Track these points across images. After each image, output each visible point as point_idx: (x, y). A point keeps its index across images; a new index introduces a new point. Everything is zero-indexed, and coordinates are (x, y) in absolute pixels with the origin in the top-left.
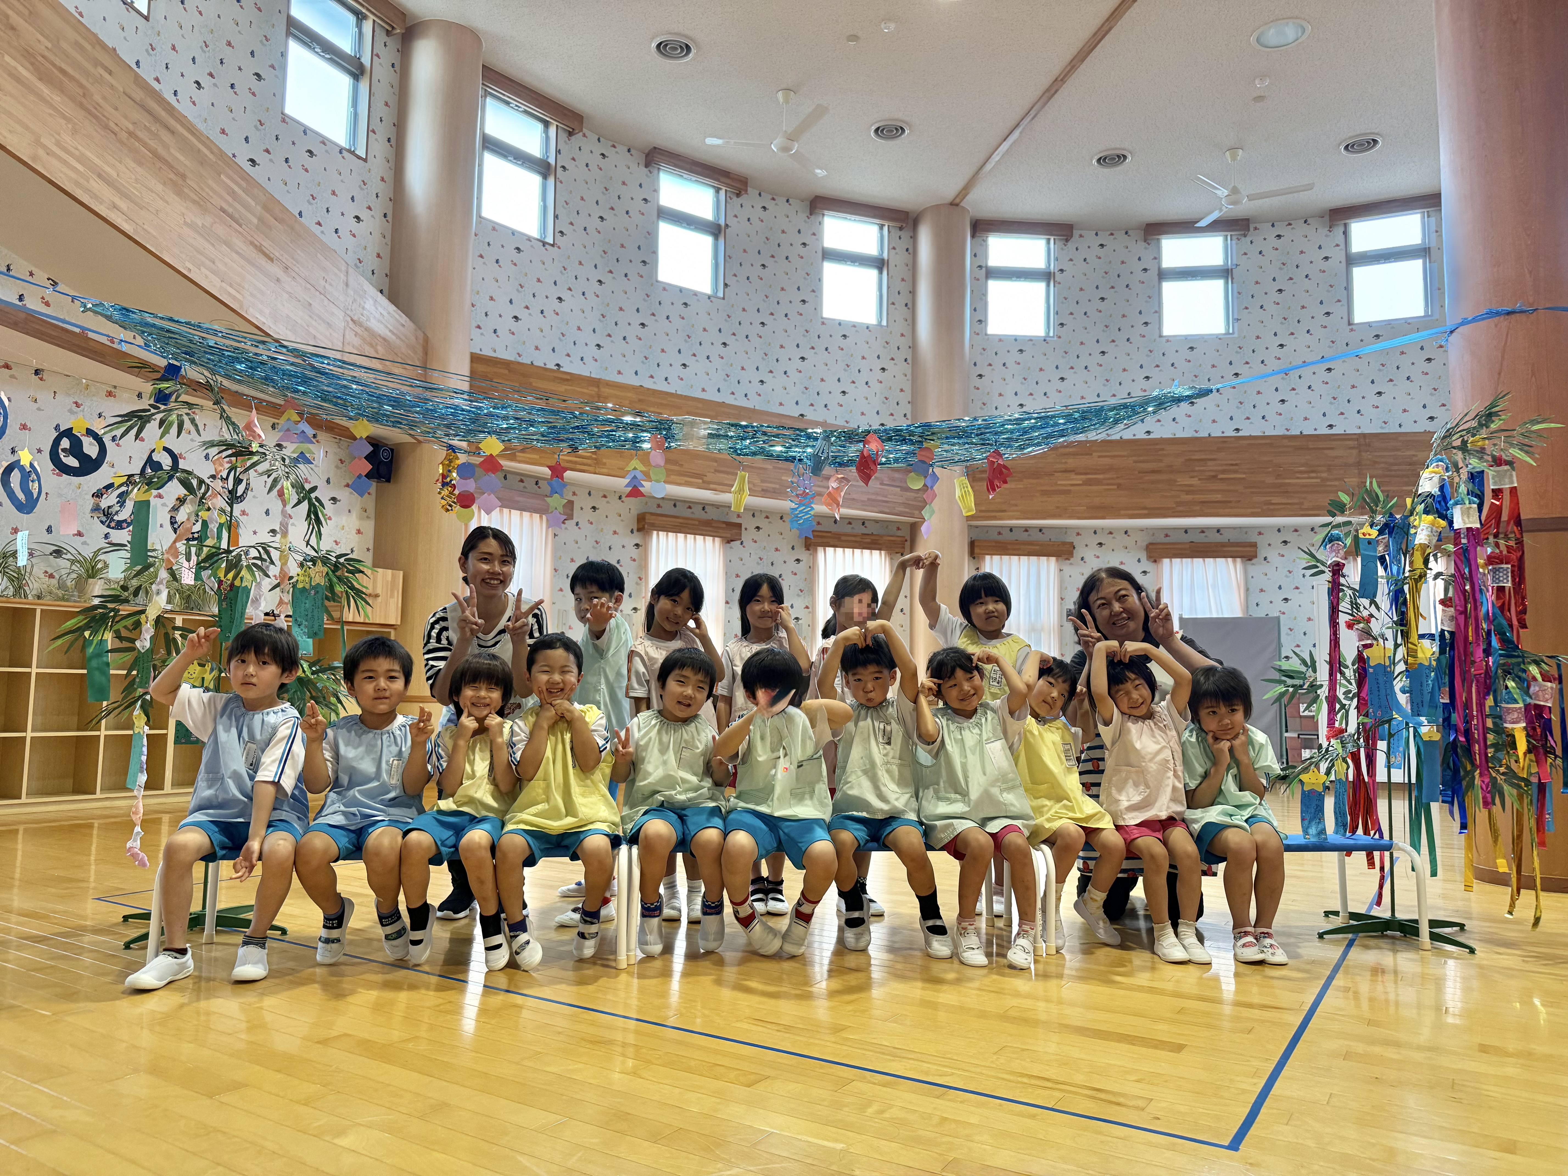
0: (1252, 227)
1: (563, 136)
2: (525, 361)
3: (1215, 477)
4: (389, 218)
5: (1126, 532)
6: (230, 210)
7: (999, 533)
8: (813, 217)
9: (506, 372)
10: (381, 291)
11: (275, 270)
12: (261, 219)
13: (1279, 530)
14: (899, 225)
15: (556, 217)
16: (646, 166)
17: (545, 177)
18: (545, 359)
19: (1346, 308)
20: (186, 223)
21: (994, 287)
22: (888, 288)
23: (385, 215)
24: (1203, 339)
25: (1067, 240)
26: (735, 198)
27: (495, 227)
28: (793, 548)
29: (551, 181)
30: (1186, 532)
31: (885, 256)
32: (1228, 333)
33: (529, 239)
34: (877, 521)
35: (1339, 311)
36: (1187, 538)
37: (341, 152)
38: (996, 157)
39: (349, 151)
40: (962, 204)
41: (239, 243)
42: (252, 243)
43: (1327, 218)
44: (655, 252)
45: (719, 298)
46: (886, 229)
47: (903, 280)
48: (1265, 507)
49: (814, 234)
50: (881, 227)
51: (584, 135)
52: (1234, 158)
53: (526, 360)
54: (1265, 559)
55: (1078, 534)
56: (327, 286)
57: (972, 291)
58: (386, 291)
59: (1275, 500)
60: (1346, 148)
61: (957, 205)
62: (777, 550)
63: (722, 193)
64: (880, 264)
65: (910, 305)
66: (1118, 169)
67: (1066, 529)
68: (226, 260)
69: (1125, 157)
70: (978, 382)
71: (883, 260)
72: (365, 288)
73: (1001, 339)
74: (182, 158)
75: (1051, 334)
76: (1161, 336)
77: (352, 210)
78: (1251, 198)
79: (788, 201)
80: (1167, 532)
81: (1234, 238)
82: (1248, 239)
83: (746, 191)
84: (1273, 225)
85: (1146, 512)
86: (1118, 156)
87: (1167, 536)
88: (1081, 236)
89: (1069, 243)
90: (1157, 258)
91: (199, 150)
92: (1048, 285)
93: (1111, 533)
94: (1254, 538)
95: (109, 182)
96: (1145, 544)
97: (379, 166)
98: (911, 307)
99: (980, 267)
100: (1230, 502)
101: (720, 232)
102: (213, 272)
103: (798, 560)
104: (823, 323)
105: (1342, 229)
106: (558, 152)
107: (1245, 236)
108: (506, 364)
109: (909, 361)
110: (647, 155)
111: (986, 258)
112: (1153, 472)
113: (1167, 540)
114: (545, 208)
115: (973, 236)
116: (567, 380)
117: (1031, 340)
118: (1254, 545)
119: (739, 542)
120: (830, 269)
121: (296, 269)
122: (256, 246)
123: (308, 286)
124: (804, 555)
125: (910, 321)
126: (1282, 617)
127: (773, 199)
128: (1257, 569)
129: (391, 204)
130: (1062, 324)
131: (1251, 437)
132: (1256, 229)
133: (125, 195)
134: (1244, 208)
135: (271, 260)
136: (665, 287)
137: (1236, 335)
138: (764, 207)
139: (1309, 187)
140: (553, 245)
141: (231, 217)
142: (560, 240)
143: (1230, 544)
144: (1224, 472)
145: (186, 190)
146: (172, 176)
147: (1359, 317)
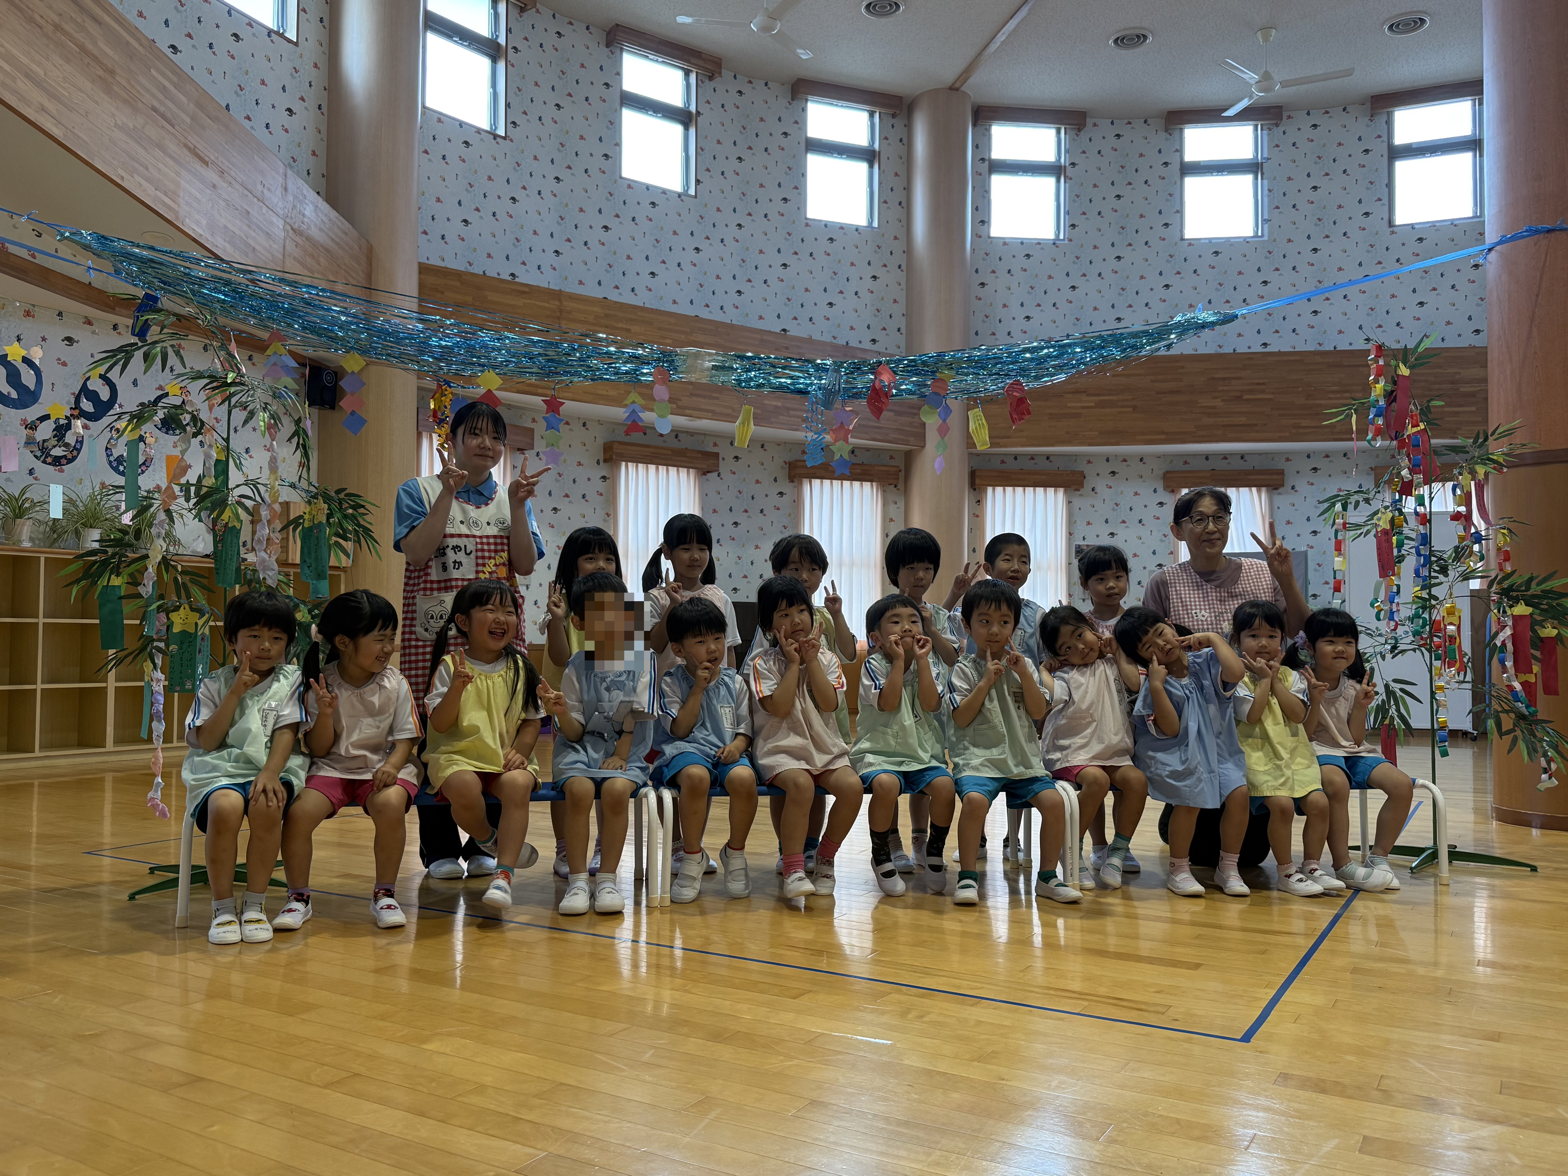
0: (1285, 114)
1: (514, 12)
2: (476, 272)
3: (1238, 398)
4: (325, 109)
5: (1141, 460)
6: (162, 109)
7: (1003, 462)
8: (795, 103)
9: (458, 284)
10: (318, 193)
11: (212, 176)
12: (193, 118)
13: (1309, 456)
14: (891, 111)
15: (508, 105)
16: (608, 46)
17: (494, 60)
18: (499, 269)
19: (1386, 208)
20: (116, 125)
21: (998, 182)
22: (880, 183)
23: (320, 107)
24: (1230, 243)
25: (1079, 130)
26: (707, 81)
27: (441, 118)
28: (775, 480)
29: (501, 65)
30: (1207, 458)
31: (877, 146)
32: (1256, 236)
33: (479, 131)
34: (868, 449)
35: (1379, 211)
36: (1207, 466)
37: (269, 36)
38: (1001, 37)
39: (277, 33)
40: (963, 89)
41: (172, 146)
42: (186, 146)
43: (1368, 105)
44: (618, 144)
45: (690, 196)
46: (877, 116)
47: (896, 175)
48: (1294, 431)
49: (796, 122)
50: (872, 114)
51: (538, 11)
52: (1266, 39)
53: (477, 270)
54: (1293, 488)
55: (1089, 462)
56: (265, 191)
57: (974, 188)
58: (323, 193)
59: (1305, 423)
60: (1391, 28)
61: (957, 90)
62: (758, 482)
63: (693, 77)
64: (868, 155)
65: (904, 204)
66: (1137, 50)
67: (1075, 456)
68: (161, 165)
69: (1145, 37)
70: (981, 292)
71: (874, 151)
72: (305, 192)
73: (1005, 242)
74: (109, 51)
75: (1062, 237)
76: (1182, 239)
77: (285, 101)
78: (1284, 84)
79: (766, 84)
80: (1186, 458)
81: (1265, 127)
82: (1281, 129)
83: (720, 73)
84: (1308, 114)
85: (1164, 437)
86: (1138, 36)
87: (1186, 463)
88: (1095, 125)
89: (1082, 133)
90: (1180, 151)
91: (128, 43)
92: (1058, 181)
93: (1125, 460)
94: (1281, 465)
95: (39, 84)
96: (1162, 472)
97: (311, 51)
98: (906, 205)
99: (983, 160)
100: (1256, 425)
101: (690, 121)
102: (148, 180)
103: (781, 494)
104: (807, 225)
105: (1385, 118)
106: (509, 30)
107: (1277, 125)
108: (457, 275)
109: (904, 267)
110: (608, 34)
111: (990, 150)
112: (1172, 392)
113: (1186, 468)
114: (495, 95)
115: (974, 125)
116: (525, 292)
117: (1039, 243)
118: (1281, 473)
119: (716, 474)
120: (815, 162)
121: (233, 174)
122: (189, 149)
123: (246, 192)
124: (787, 488)
125: (904, 222)
126: (1310, 552)
127: (750, 82)
128: (1283, 500)
129: (326, 93)
130: (1073, 226)
131: (1280, 353)
132: (1289, 117)
133: (53, 96)
134: (1278, 93)
135: (206, 164)
136: (631, 185)
137: (1266, 238)
138: (740, 92)
139: (1349, 73)
140: (504, 138)
141: (163, 116)
142: (514, 133)
143: (1254, 472)
144: (1250, 392)
145: (115, 88)
146: (100, 72)
147: (1402, 217)
